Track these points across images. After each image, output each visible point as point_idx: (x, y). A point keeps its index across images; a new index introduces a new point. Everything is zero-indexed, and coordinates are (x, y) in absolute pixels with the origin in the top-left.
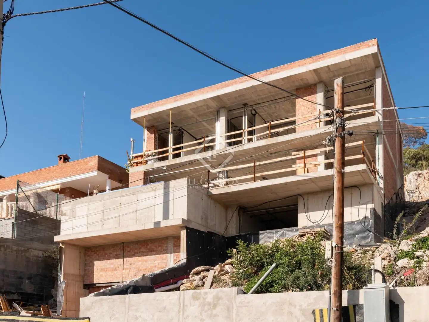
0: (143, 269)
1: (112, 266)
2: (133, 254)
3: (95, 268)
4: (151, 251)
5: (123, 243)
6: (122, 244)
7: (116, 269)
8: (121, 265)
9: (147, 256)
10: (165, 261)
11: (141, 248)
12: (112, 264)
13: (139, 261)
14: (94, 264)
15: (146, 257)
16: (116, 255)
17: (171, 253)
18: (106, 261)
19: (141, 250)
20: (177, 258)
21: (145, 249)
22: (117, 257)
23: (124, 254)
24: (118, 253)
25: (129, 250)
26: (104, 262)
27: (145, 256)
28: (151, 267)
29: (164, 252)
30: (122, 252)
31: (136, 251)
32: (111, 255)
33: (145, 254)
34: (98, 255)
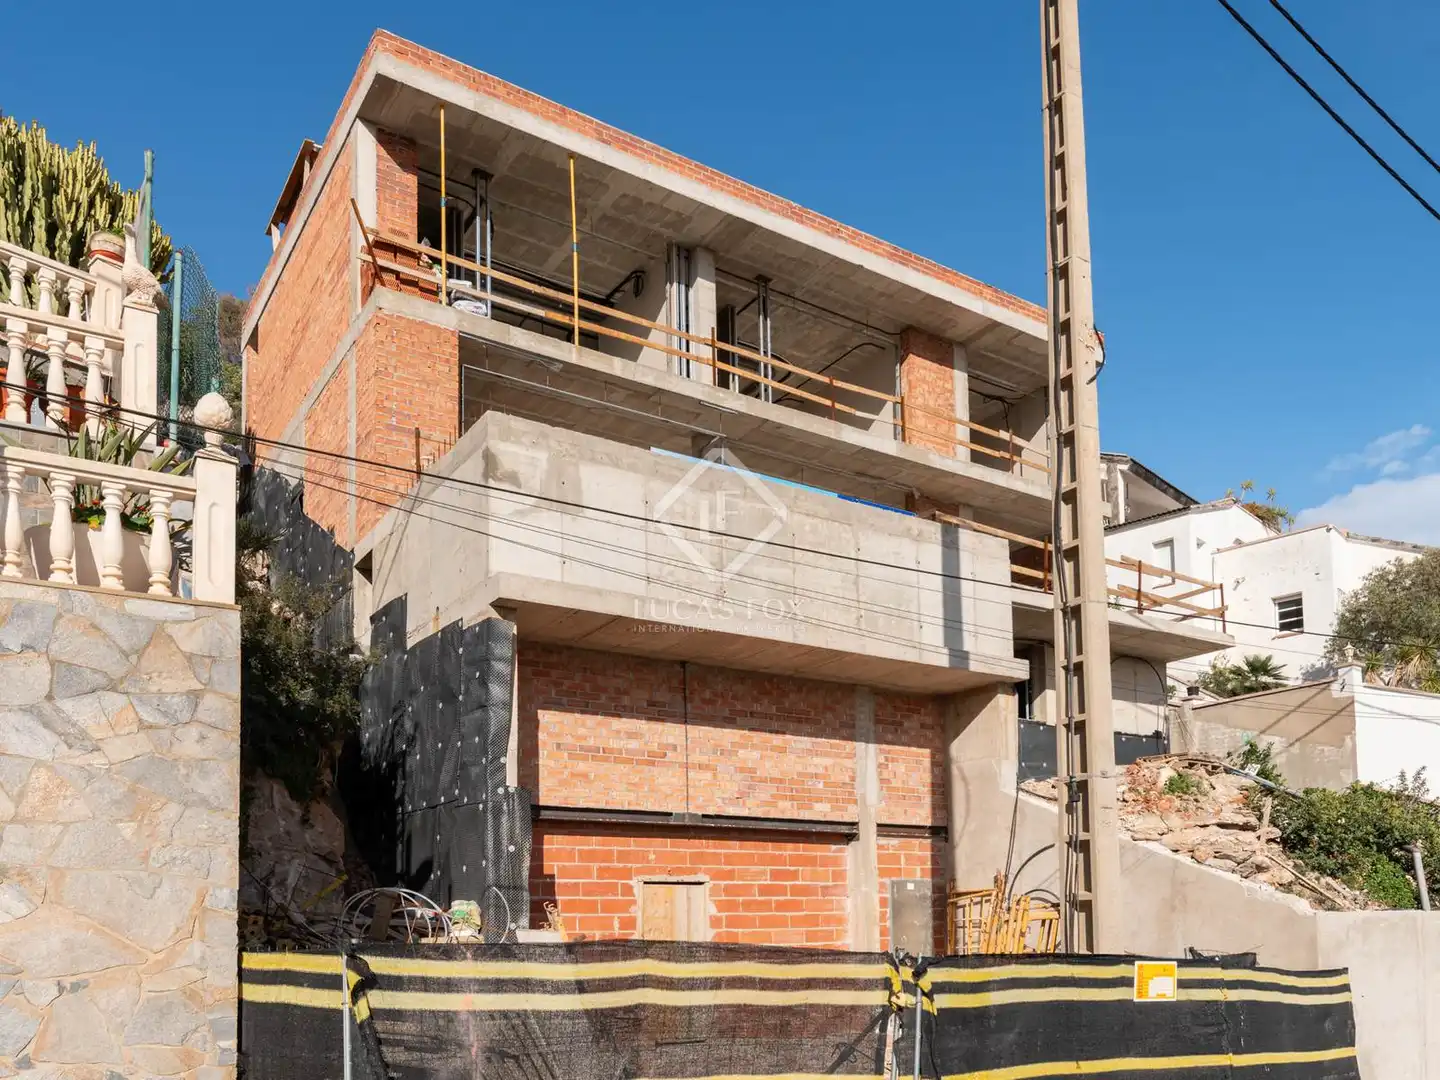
0: (773, 780)
1: (633, 744)
2: (727, 713)
3: (542, 736)
4: (799, 721)
5: (683, 664)
6: (678, 668)
7: (654, 759)
8: (675, 748)
9: (784, 733)
10: (848, 763)
11: (756, 700)
12: (631, 735)
13: (754, 747)
14: (537, 721)
15: (781, 737)
16: (652, 704)
17: (867, 742)
18: (599, 717)
19: (757, 708)
20: (887, 759)
21: (774, 707)
22: (656, 712)
23: (689, 706)
24: (659, 697)
25: (707, 695)
26: (591, 720)
27: (777, 732)
28: (799, 774)
29: (844, 732)
30: (679, 697)
31: (739, 707)
32: (626, 700)
33: (776, 725)
34: (557, 684)
